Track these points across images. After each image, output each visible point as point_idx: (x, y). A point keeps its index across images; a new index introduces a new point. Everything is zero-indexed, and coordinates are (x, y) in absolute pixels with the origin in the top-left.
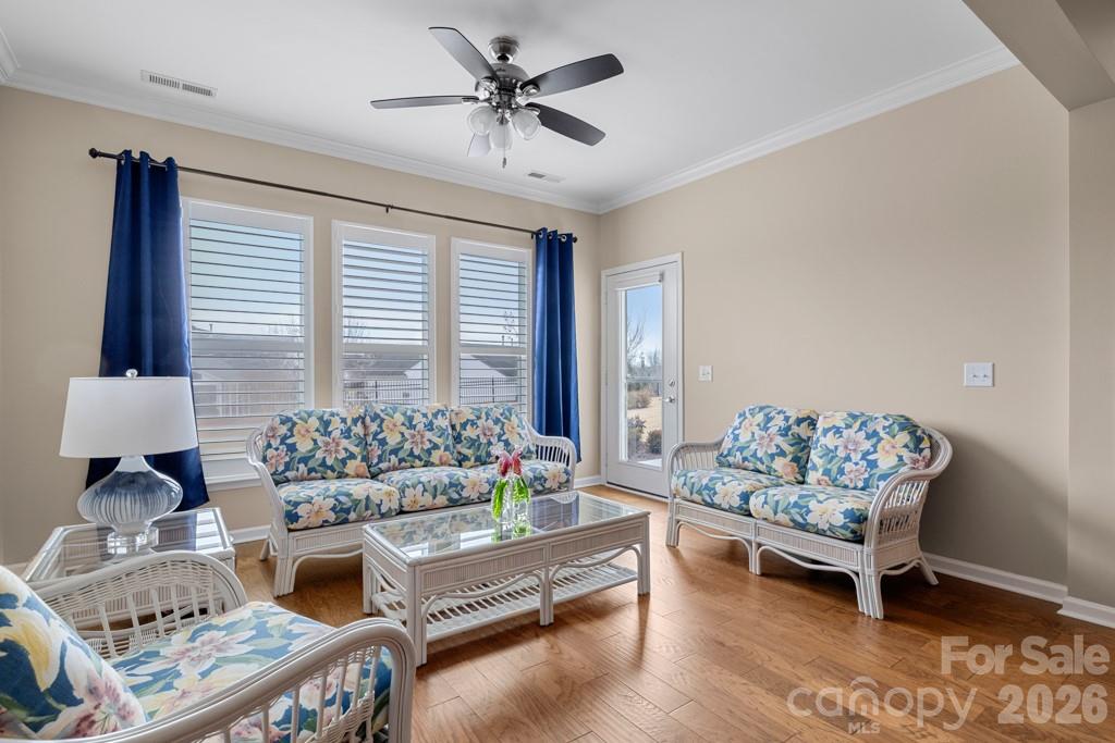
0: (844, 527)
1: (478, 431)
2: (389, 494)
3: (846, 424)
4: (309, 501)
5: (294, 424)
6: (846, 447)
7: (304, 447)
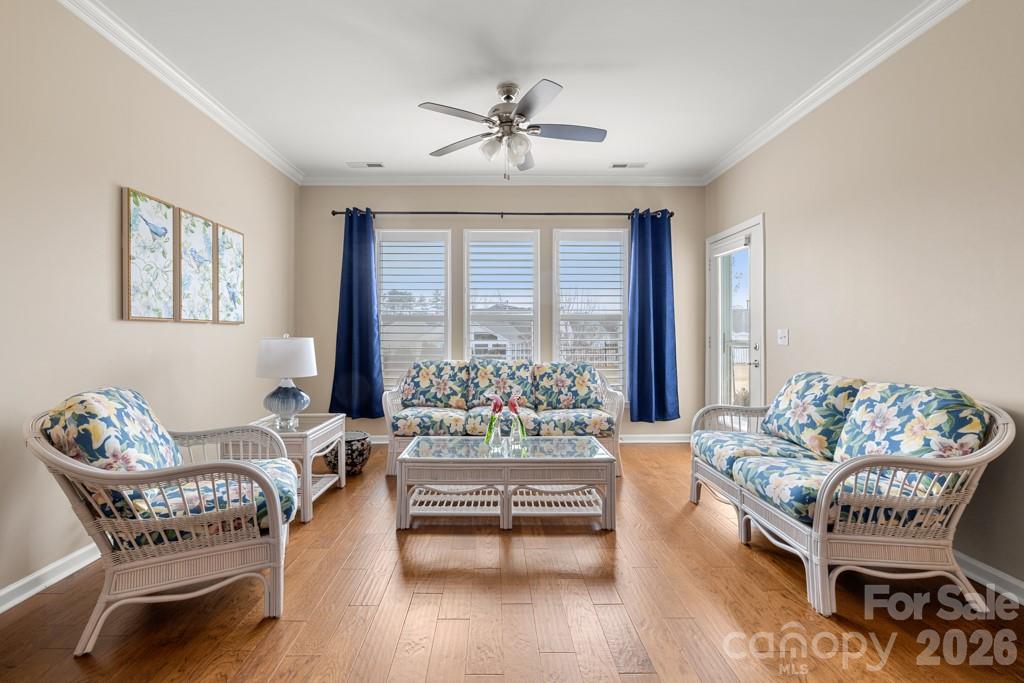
0: (789, 504)
1: (552, 383)
2: (457, 420)
3: (882, 398)
4: (405, 418)
5: (421, 369)
6: (873, 424)
7: (424, 384)
